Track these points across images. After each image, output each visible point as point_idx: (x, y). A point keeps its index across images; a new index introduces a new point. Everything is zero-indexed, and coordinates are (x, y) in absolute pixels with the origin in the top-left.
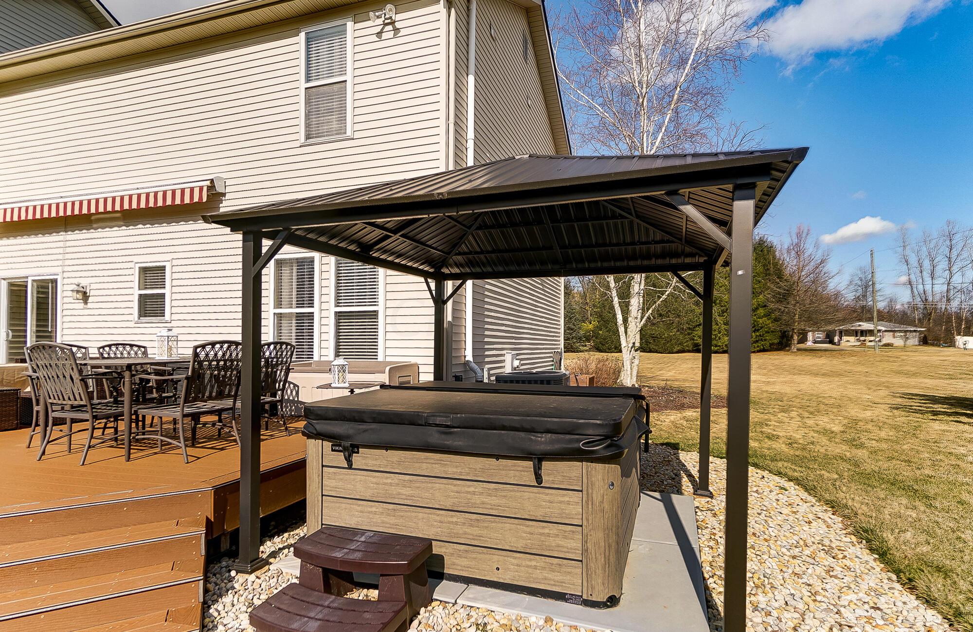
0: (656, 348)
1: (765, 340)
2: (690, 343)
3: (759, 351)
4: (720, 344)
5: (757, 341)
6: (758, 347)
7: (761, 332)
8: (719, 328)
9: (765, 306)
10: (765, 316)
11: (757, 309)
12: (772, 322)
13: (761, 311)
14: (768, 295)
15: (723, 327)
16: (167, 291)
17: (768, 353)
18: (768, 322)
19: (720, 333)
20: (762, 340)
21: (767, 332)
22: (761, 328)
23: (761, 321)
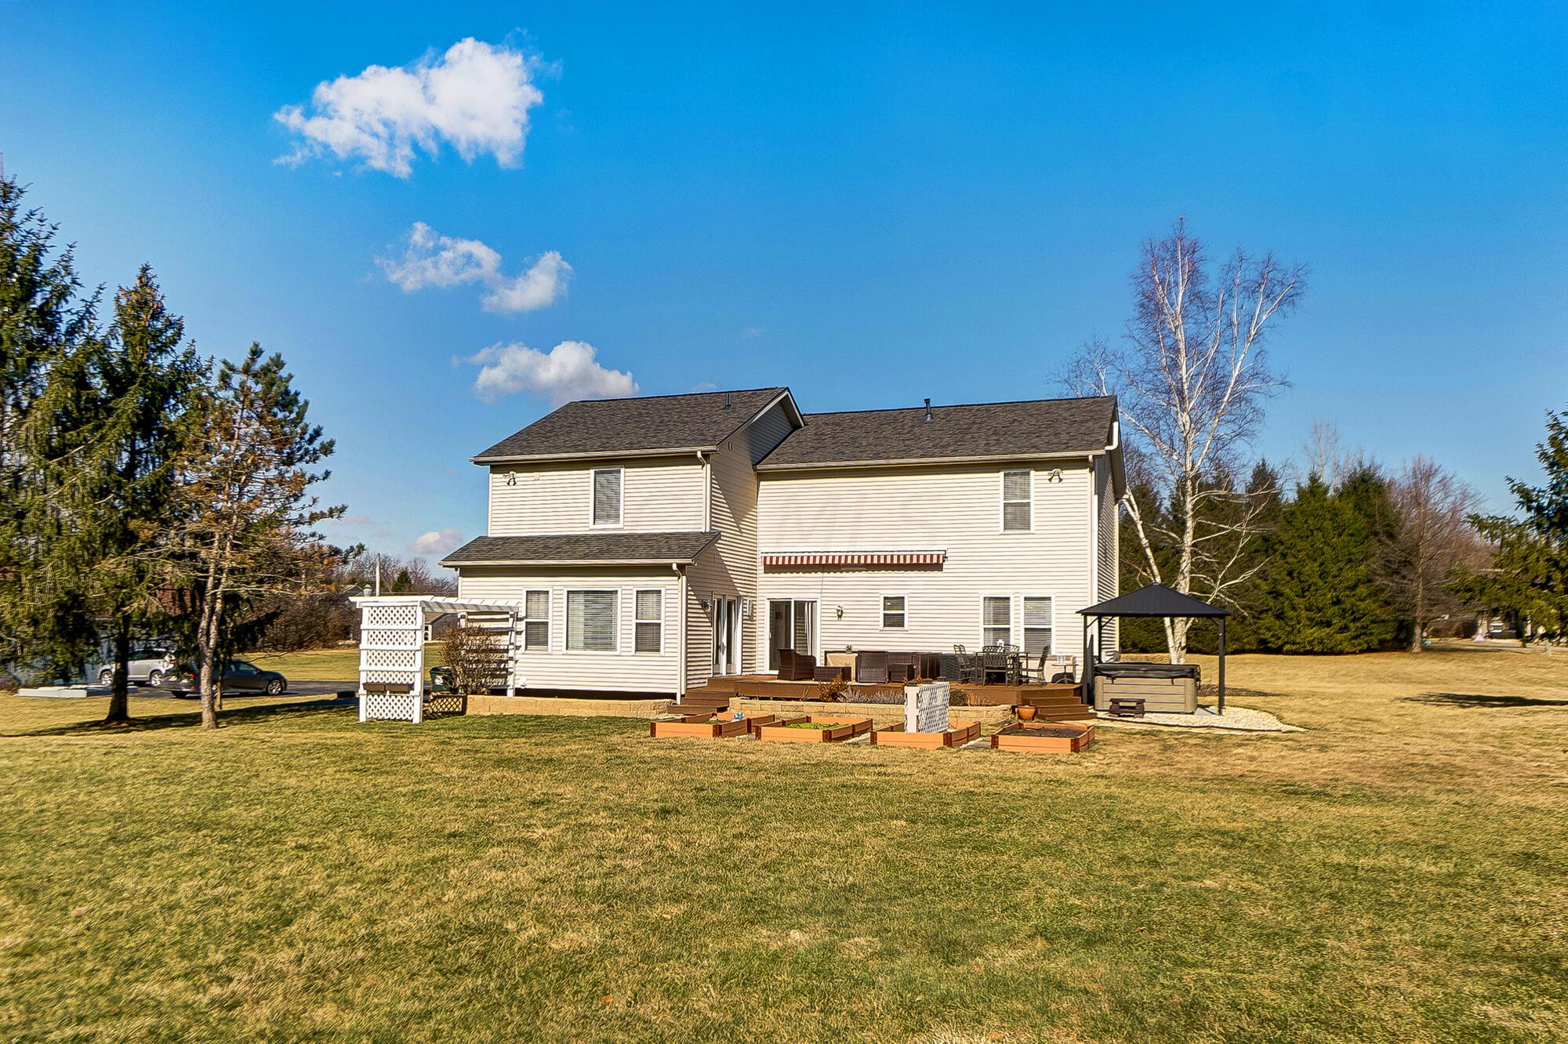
0: (1199, 646)
1: (1371, 634)
2: (1253, 638)
3: (1362, 652)
4: (1298, 640)
5: (1358, 637)
6: (1360, 644)
7: (1364, 621)
8: (1298, 616)
9: (1370, 581)
10: (1369, 595)
11: (1355, 586)
12: (1380, 607)
13: (1362, 590)
14: (1375, 564)
15: (1304, 614)
16: (906, 612)
17: (1375, 654)
18: (1373, 607)
19: (1299, 623)
20: (1365, 634)
21: (1373, 622)
22: (1364, 615)
23: (1362, 605)
